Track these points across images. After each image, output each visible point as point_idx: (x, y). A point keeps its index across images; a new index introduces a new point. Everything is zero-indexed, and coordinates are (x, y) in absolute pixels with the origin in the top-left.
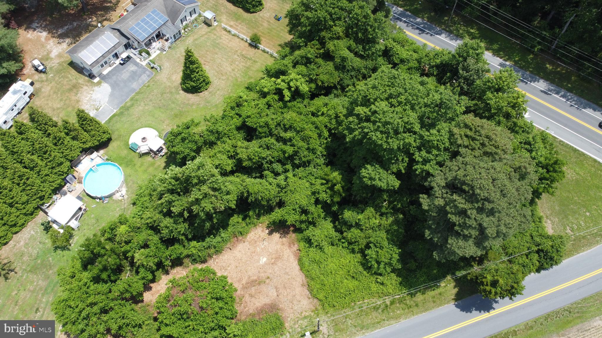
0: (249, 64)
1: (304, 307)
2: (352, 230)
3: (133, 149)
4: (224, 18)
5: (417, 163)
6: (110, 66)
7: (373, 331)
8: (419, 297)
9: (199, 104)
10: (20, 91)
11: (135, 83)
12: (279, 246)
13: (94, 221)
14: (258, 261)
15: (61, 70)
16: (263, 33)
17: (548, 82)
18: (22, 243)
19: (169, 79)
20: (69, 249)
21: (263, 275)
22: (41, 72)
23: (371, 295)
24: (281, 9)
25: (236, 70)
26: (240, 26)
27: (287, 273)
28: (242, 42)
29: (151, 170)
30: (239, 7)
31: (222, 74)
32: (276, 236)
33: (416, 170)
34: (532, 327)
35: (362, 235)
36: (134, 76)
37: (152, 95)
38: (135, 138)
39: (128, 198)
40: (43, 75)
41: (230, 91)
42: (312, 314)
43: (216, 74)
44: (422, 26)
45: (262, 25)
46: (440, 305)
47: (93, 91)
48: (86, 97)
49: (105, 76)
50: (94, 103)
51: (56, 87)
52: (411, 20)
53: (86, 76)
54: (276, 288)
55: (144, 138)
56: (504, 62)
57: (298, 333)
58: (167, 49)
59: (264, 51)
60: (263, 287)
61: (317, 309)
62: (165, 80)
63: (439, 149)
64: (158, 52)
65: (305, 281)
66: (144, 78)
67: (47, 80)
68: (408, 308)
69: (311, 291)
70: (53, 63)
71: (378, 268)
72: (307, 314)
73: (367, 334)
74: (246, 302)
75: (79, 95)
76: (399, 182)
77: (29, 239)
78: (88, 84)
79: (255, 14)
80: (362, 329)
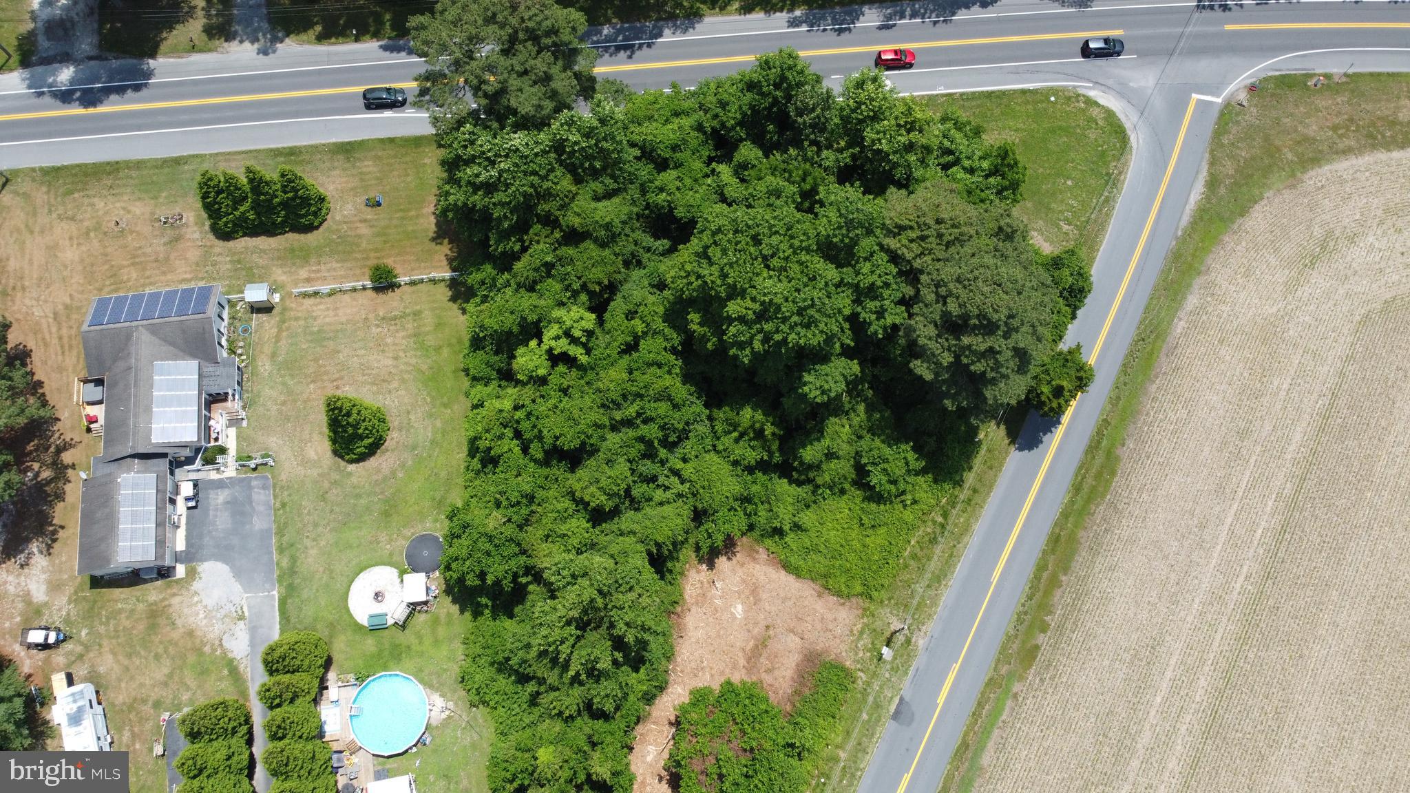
0: (410, 326)
1: (847, 621)
2: (824, 467)
3: (377, 628)
4: (279, 275)
5: (870, 324)
6: (178, 527)
7: (953, 572)
8: (970, 478)
9: (403, 465)
10: (80, 710)
11: (255, 518)
12: (740, 572)
13: (443, 783)
14: (734, 618)
15: (92, 608)
16: (376, 250)
17: (876, 5)
19: (305, 462)
21: (756, 630)
22: (58, 643)
23: (912, 528)
24: (362, 180)
25: (401, 354)
26: (323, 267)
27: (785, 599)
28: (358, 295)
29: (442, 631)
30: (286, 232)
31: (384, 381)
32: (722, 562)
33: (876, 333)
35: (843, 462)
36: (240, 510)
37: (309, 514)
38: (361, 607)
39: (456, 704)
40: (68, 646)
41: (429, 400)
42: (865, 620)
43: (375, 388)
44: (620, 38)
45: (359, 236)
46: (1001, 465)
47: (196, 593)
48: (198, 614)
49: (187, 552)
50: (223, 612)
51: (119, 644)
52: (595, 39)
53: (152, 580)
54: (792, 631)
55: (377, 595)
57: (871, 659)
58: (243, 414)
59: (413, 283)
60: (774, 646)
61: (864, 609)
62: (301, 471)
63: (887, 285)
64: (233, 431)
65: (817, 587)
66: (260, 497)
67: (87, 648)
68: (969, 505)
69: (839, 594)
70: (60, 610)
71: (898, 489)
72: (859, 626)
73: (950, 583)
74: (771, 685)
75: (179, 622)
76: (855, 361)
78: (174, 591)
79: (325, 225)
80: (939, 582)
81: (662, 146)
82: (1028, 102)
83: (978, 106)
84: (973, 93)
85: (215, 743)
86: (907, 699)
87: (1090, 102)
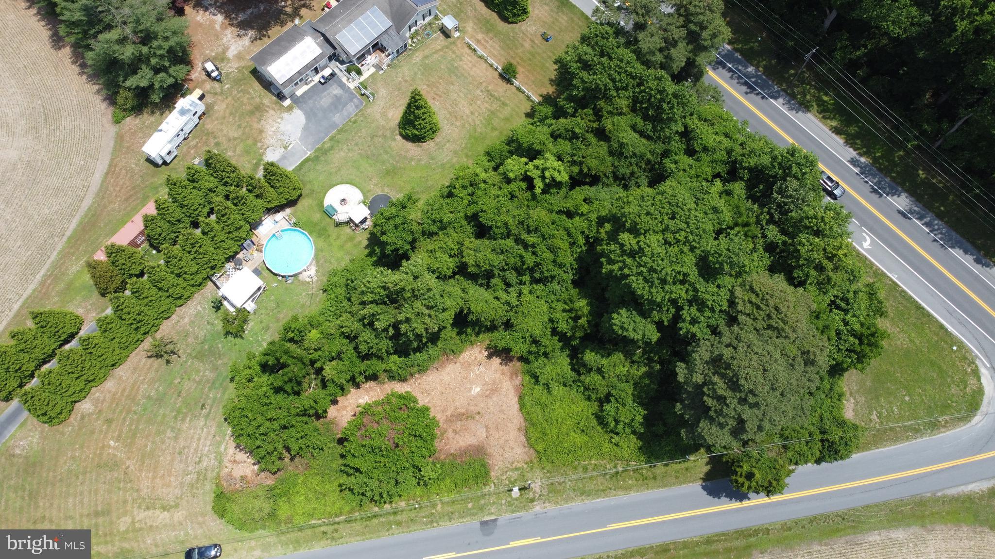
0: (495, 106)
1: (517, 456)
2: (592, 374)
3: (328, 213)
4: (470, 26)
5: (684, 321)
6: (307, 84)
7: (594, 499)
8: (660, 468)
9: (420, 160)
10: (189, 110)
11: (338, 115)
12: (498, 375)
13: (273, 305)
14: (470, 390)
15: (241, 80)
16: (521, 59)
17: (912, 199)
18: (186, 320)
19: (384, 114)
20: (242, 337)
21: (472, 408)
22: (214, 79)
23: (602, 456)
24: (553, 23)
25: (476, 114)
26: (491, 42)
27: (502, 411)
28: (491, 69)
29: (349, 245)
30: (494, 11)
31: (456, 117)
32: (496, 361)
33: (681, 329)
34: (790, 529)
35: (604, 383)
36: (337, 104)
37: (359, 137)
38: (332, 198)
39: (317, 281)
40: (216, 85)
41: (463, 146)
42: (526, 466)
43: (448, 116)
44: (753, 80)
45: (522, 46)
46: (684, 482)
47: (282, 118)
48: (272, 127)
49: (298, 98)
50: (282, 137)
51: (233, 105)
52: (740, 68)
53: (273, 94)
54: (487, 427)
55: (343, 200)
56: (857, 157)
57: (505, 486)
58: (385, 67)
59: (519, 89)
60: (471, 424)
61: (531, 461)
62: (378, 116)
63: (712, 310)
64: (373, 70)
65: (523, 425)
66: (351, 108)
67: (222, 93)
68: (643, 480)
69: (528, 439)
70: (230, 67)
71: (616, 427)
72: (519, 465)
73: (586, 502)
74: (448, 439)
75: (263, 122)
76: (659, 335)
77: (196, 316)
78: (276, 108)
79: (514, 25)
80: (582, 494)
81: (700, 141)
82: (938, 335)
83: (905, 307)
84: (911, 297)
85: (212, 178)
86: (498, 523)
87: (976, 373)
